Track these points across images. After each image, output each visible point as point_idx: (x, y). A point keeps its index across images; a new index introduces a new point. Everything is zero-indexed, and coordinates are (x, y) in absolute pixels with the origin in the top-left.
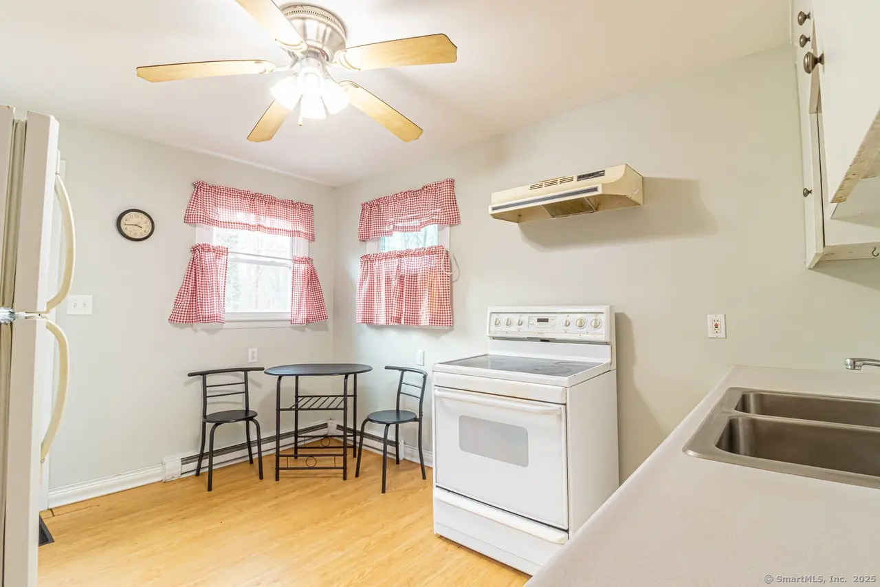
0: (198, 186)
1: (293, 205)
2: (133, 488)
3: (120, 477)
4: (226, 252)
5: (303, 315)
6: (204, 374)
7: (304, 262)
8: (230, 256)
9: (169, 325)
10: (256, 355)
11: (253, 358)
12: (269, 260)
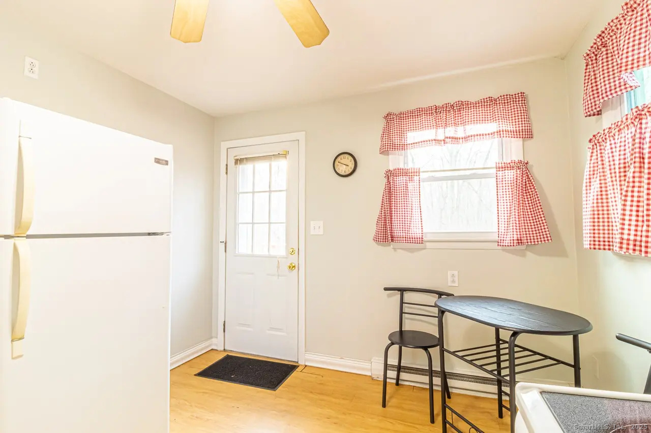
0: (389, 117)
1: (491, 102)
2: (348, 373)
3: (342, 360)
4: (417, 172)
5: (511, 236)
6: (402, 290)
7: (512, 168)
8: (423, 176)
9: (374, 243)
10: (456, 279)
11: (453, 281)
12: (468, 173)
